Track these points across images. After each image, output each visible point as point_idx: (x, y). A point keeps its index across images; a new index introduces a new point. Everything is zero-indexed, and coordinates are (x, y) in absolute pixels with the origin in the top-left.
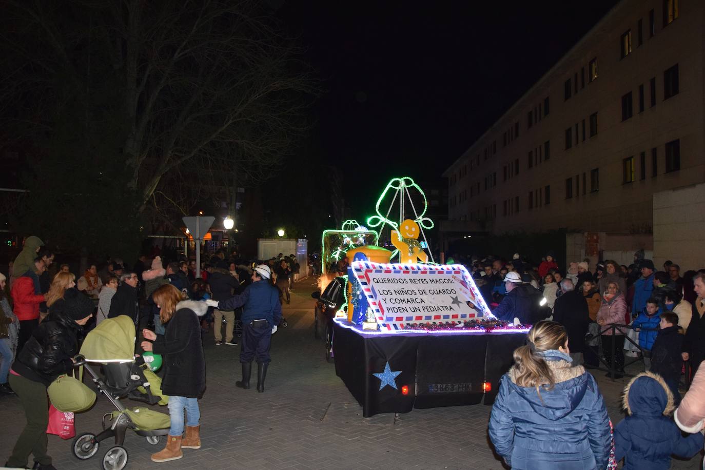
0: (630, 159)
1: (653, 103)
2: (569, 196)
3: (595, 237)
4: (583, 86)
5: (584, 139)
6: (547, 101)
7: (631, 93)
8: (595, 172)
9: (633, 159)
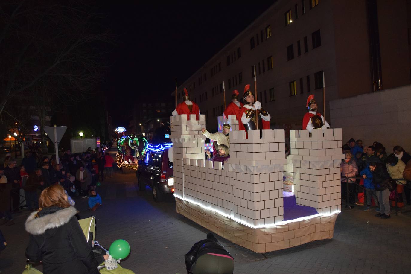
1: (306, 51)
4: (262, 41)
5: (264, 71)
6: (239, 50)
7: (292, 45)
8: (272, 90)
9: (295, 82)
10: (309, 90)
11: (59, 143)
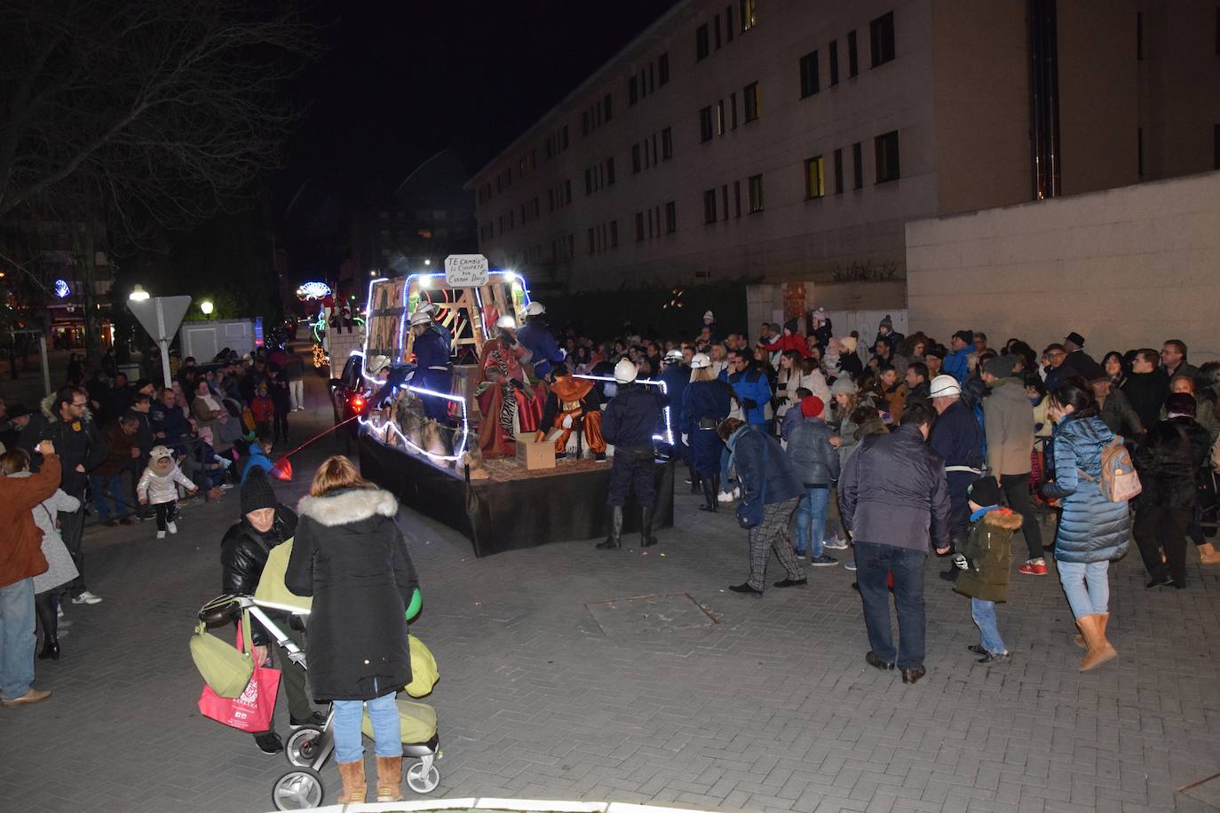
0: (816, 159)
1: (854, 71)
2: (711, 219)
3: (800, 291)
4: (731, 38)
5: (735, 126)
6: (664, 59)
7: (816, 52)
8: (756, 180)
9: (821, 161)
10: (859, 184)
11: (170, 343)
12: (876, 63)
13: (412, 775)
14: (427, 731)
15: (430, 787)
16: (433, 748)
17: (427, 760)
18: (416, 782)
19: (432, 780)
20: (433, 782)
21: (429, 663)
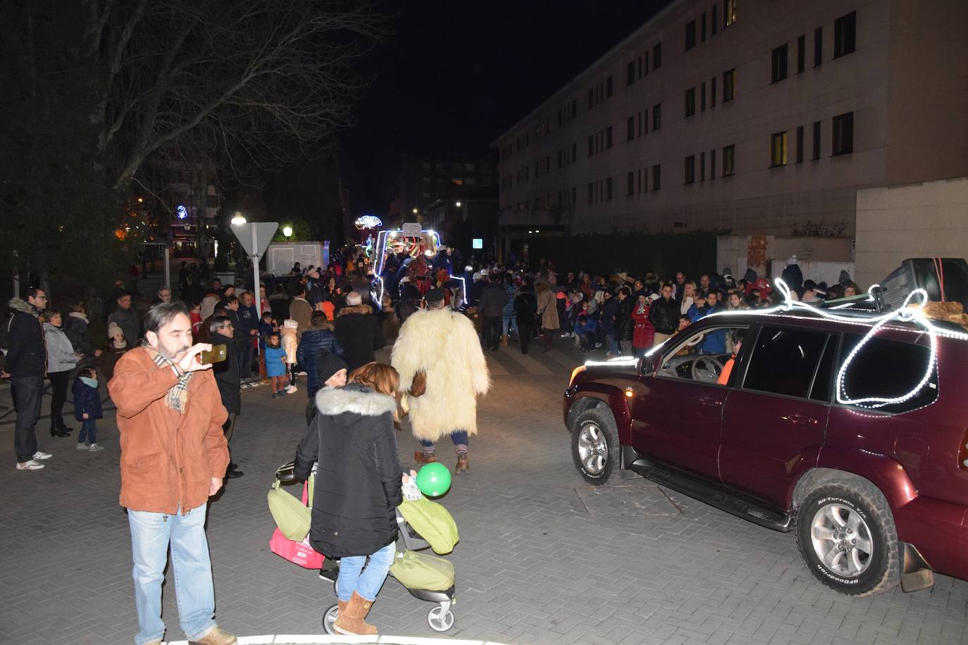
0: (781, 134)
1: (818, 62)
2: (690, 180)
3: (762, 242)
4: (714, 32)
5: (714, 104)
6: (657, 49)
7: (786, 45)
8: (729, 150)
9: (785, 135)
10: (817, 156)
11: (260, 258)
12: (838, 55)
13: (432, 616)
14: (447, 582)
15: (445, 627)
16: (450, 596)
17: (445, 605)
18: (434, 621)
19: (448, 621)
20: (448, 623)
21: (452, 527)
